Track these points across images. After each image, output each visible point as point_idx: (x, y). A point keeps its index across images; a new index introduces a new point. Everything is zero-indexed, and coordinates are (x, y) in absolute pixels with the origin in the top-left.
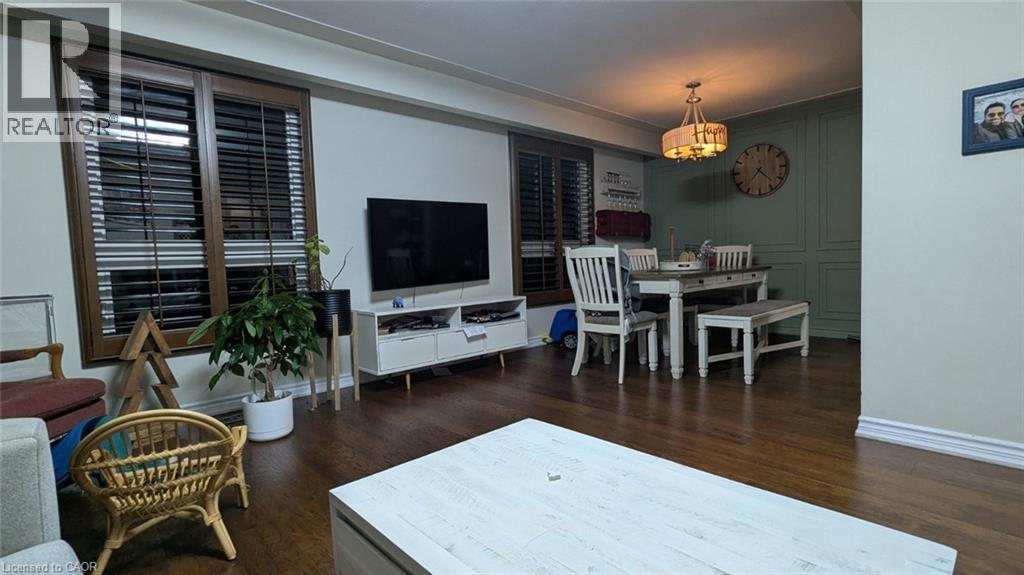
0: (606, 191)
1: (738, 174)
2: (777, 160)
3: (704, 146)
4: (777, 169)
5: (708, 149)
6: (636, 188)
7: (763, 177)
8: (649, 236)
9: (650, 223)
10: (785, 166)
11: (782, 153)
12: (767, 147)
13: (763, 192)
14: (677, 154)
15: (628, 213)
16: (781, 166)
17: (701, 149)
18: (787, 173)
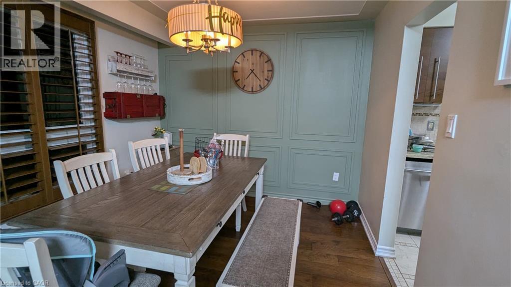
0: (115, 71)
1: (237, 72)
2: (266, 65)
3: (219, 36)
4: (266, 72)
5: (223, 43)
6: (152, 72)
7: (255, 78)
8: (164, 114)
9: (164, 104)
10: (272, 71)
11: (269, 60)
12: (259, 54)
13: (254, 90)
14: (187, 40)
15: (142, 95)
16: (268, 71)
17: (217, 40)
18: (272, 77)
